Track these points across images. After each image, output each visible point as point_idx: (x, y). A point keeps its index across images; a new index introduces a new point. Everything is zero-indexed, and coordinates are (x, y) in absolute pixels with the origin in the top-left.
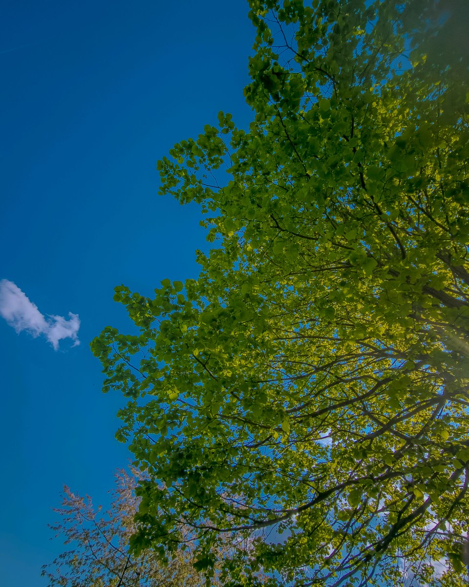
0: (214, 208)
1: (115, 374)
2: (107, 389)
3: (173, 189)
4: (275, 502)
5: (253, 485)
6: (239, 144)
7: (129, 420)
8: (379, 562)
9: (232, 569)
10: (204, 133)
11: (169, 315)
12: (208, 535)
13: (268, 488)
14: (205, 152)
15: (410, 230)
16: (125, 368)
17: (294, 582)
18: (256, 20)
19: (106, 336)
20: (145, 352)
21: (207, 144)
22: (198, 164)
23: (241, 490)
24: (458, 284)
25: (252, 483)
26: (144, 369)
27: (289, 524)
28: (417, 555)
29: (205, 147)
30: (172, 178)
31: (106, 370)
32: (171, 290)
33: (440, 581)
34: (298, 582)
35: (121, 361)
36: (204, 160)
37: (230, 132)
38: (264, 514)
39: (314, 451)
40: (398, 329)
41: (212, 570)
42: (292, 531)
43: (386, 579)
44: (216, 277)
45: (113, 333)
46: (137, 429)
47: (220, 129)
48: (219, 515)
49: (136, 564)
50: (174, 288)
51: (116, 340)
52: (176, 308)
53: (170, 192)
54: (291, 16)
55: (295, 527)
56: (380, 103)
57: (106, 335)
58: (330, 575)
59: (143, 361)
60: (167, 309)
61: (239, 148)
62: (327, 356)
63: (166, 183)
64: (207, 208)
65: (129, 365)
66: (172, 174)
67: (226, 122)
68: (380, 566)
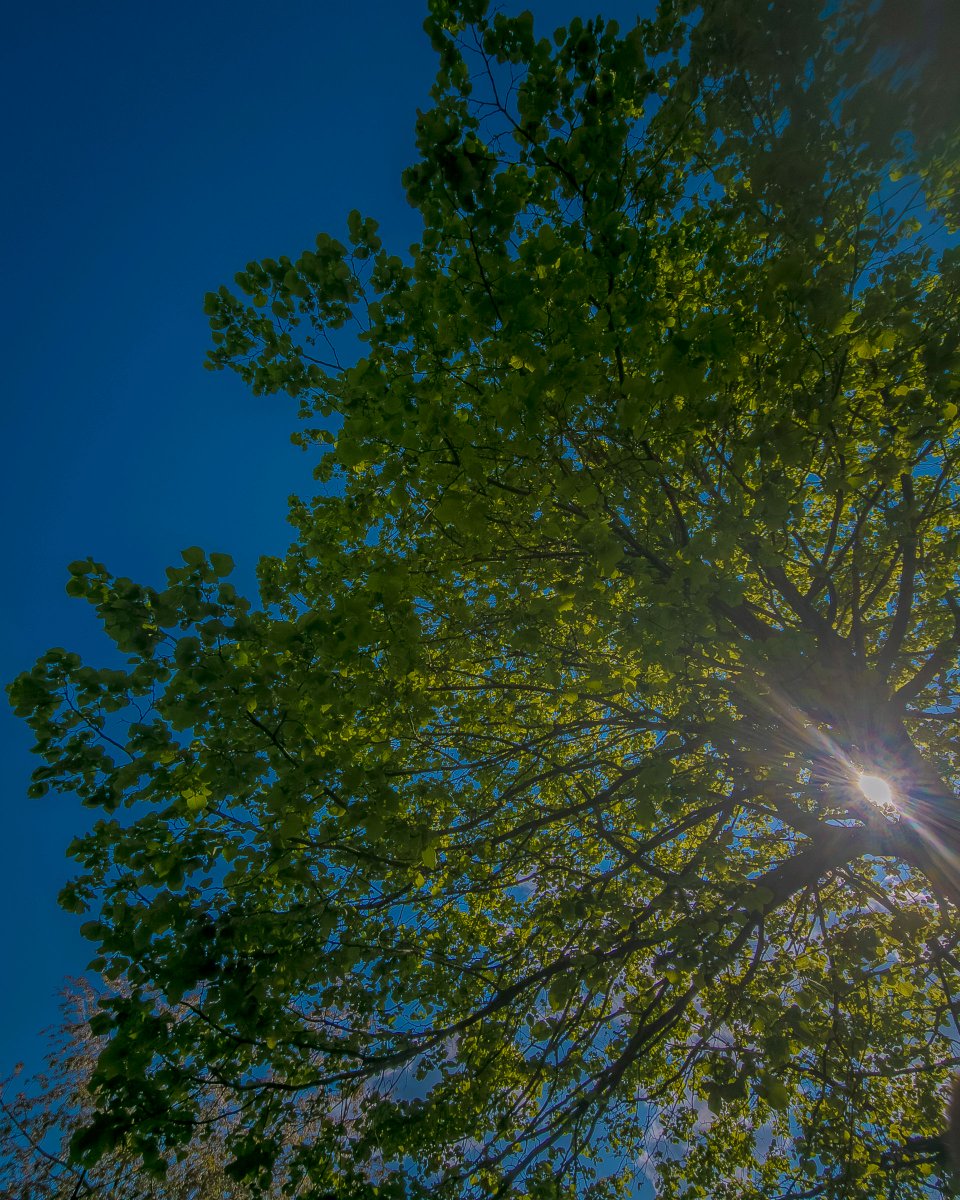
0: (326, 411)
1: (65, 755)
2: (40, 790)
3: (240, 359)
4: (413, 1016)
5: (373, 986)
6: (387, 284)
7: (97, 863)
8: (605, 1115)
9: (311, 1164)
10: (315, 250)
11: (198, 626)
12: (265, 1101)
13: (401, 989)
14: (313, 289)
15: (704, 496)
16: (91, 743)
17: (441, 1172)
18: (438, 39)
19: (50, 670)
20: (143, 707)
21: (319, 272)
22: (297, 314)
23: (344, 998)
24: (775, 600)
25: (371, 982)
26: (136, 745)
27: (439, 1060)
28: (672, 1093)
29: (314, 278)
30: (239, 335)
31: (41, 747)
32: (205, 573)
33: (705, 1134)
34: (448, 1172)
35: (82, 726)
36: (311, 305)
37: (372, 257)
38: (390, 1044)
39: (503, 910)
40: (658, 674)
41: (269, 1174)
42: (445, 1072)
43: (615, 1146)
44: (322, 556)
45: (68, 665)
46: (113, 881)
47: (351, 248)
48: (294, 1056)
49: (101, 1185)
50: (211, 567)
51: (73, 680)
52: (214, 610)
53: (232, 365)
54: (508, 49)
55: (451, 1064)
56: (664, 253)
57: (50, 668)
58: (509, 1150)
59: (135, 728)
60: (193, 614)
61: (387, 293)
62: (538, 724)
63: (225, 345)
64: (311, 408)
65: (102, 736)
66: (239, 326)
67: (365, 233)
68: (607, 1121)
